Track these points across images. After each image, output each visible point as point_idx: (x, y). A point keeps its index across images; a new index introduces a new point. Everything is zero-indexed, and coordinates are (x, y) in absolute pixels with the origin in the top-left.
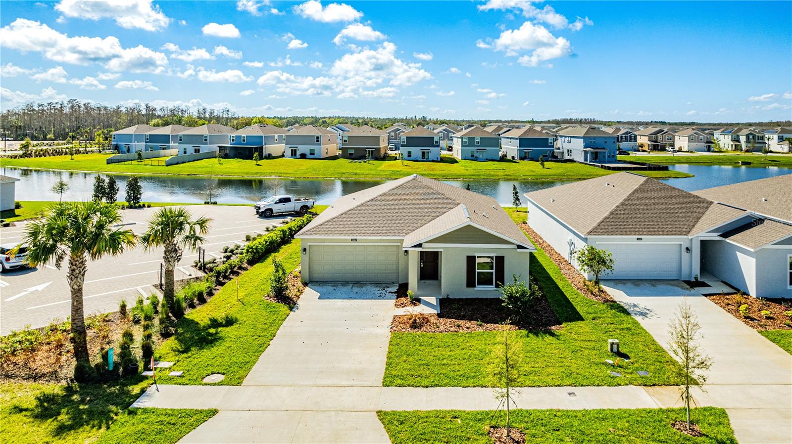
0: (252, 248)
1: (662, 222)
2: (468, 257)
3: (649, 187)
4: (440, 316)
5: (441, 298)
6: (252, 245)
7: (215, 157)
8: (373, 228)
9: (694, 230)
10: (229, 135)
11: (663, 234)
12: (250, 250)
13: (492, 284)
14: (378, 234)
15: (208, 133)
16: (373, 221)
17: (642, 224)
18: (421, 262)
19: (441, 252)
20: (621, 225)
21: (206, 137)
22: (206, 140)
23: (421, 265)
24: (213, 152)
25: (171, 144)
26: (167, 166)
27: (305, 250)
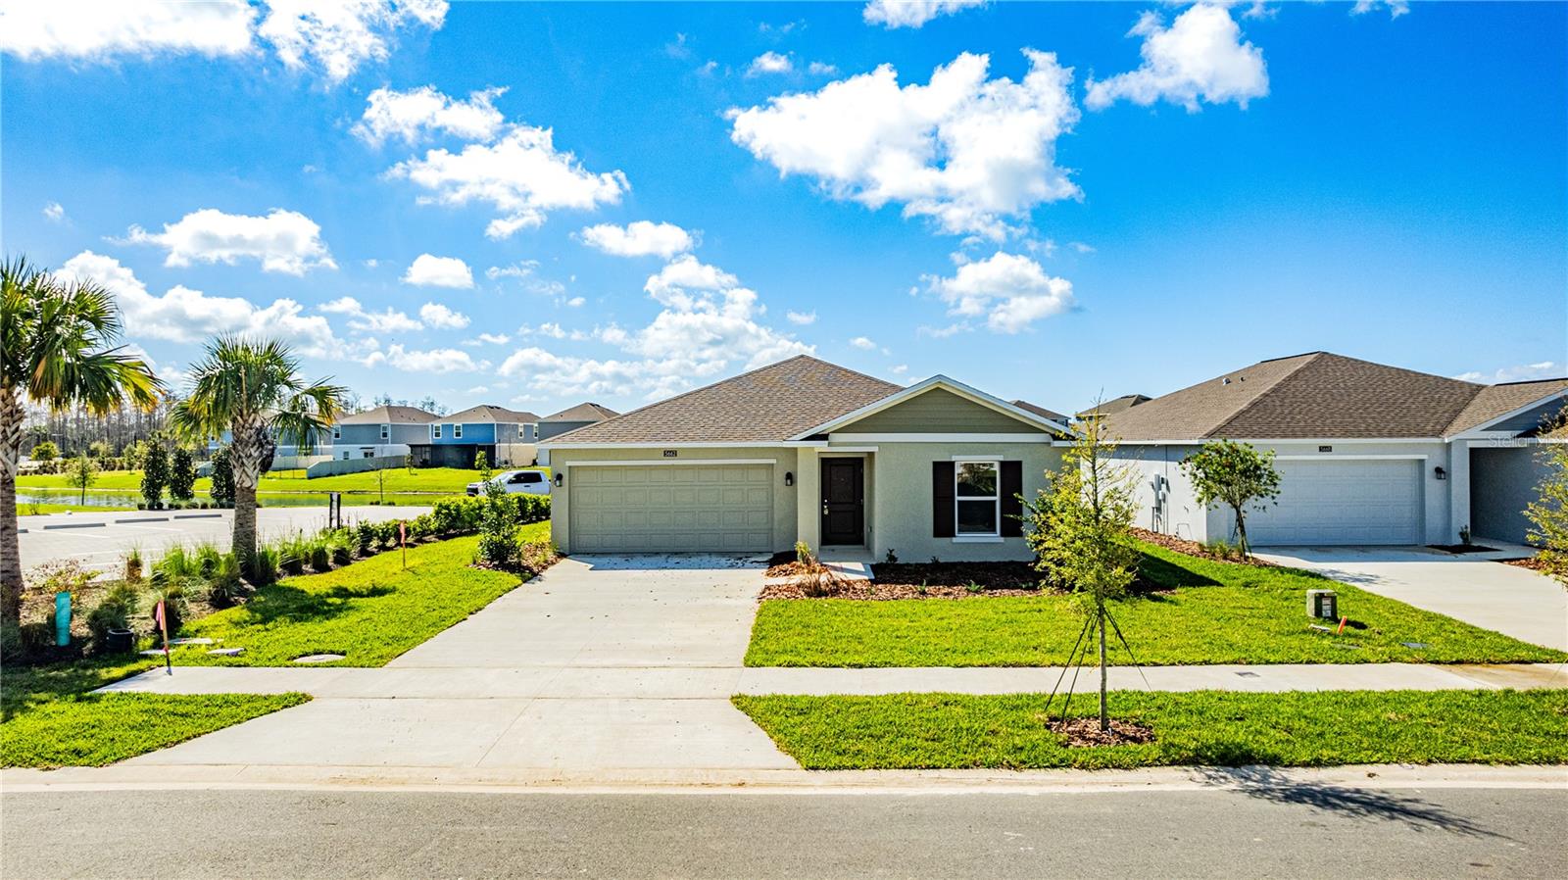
0: (447, 508)
1: (1373, 418)
2: (936, 464)
3: (1328, 366)
4: (874, 582)
5: (874, 563)
6: (447, 502)
7: (404, 467)
8: (713, 429)
9: (1451, 429)
10: (430, 424)
11: (1381, 436)
12: (444, 511)
13: (994, 531)
14: (723, 437)
15: (388, 421)
16: (713, 418)
17: (1328, 421)
18: (823, 503)
19: (871, 455)
20: (1278, 422)
21: (384, 428)
22: (385, 435)
23: (823, 509)
24: (400, 457)
25: (319, 446)
26: (310, 478)
27: (559, 477)
